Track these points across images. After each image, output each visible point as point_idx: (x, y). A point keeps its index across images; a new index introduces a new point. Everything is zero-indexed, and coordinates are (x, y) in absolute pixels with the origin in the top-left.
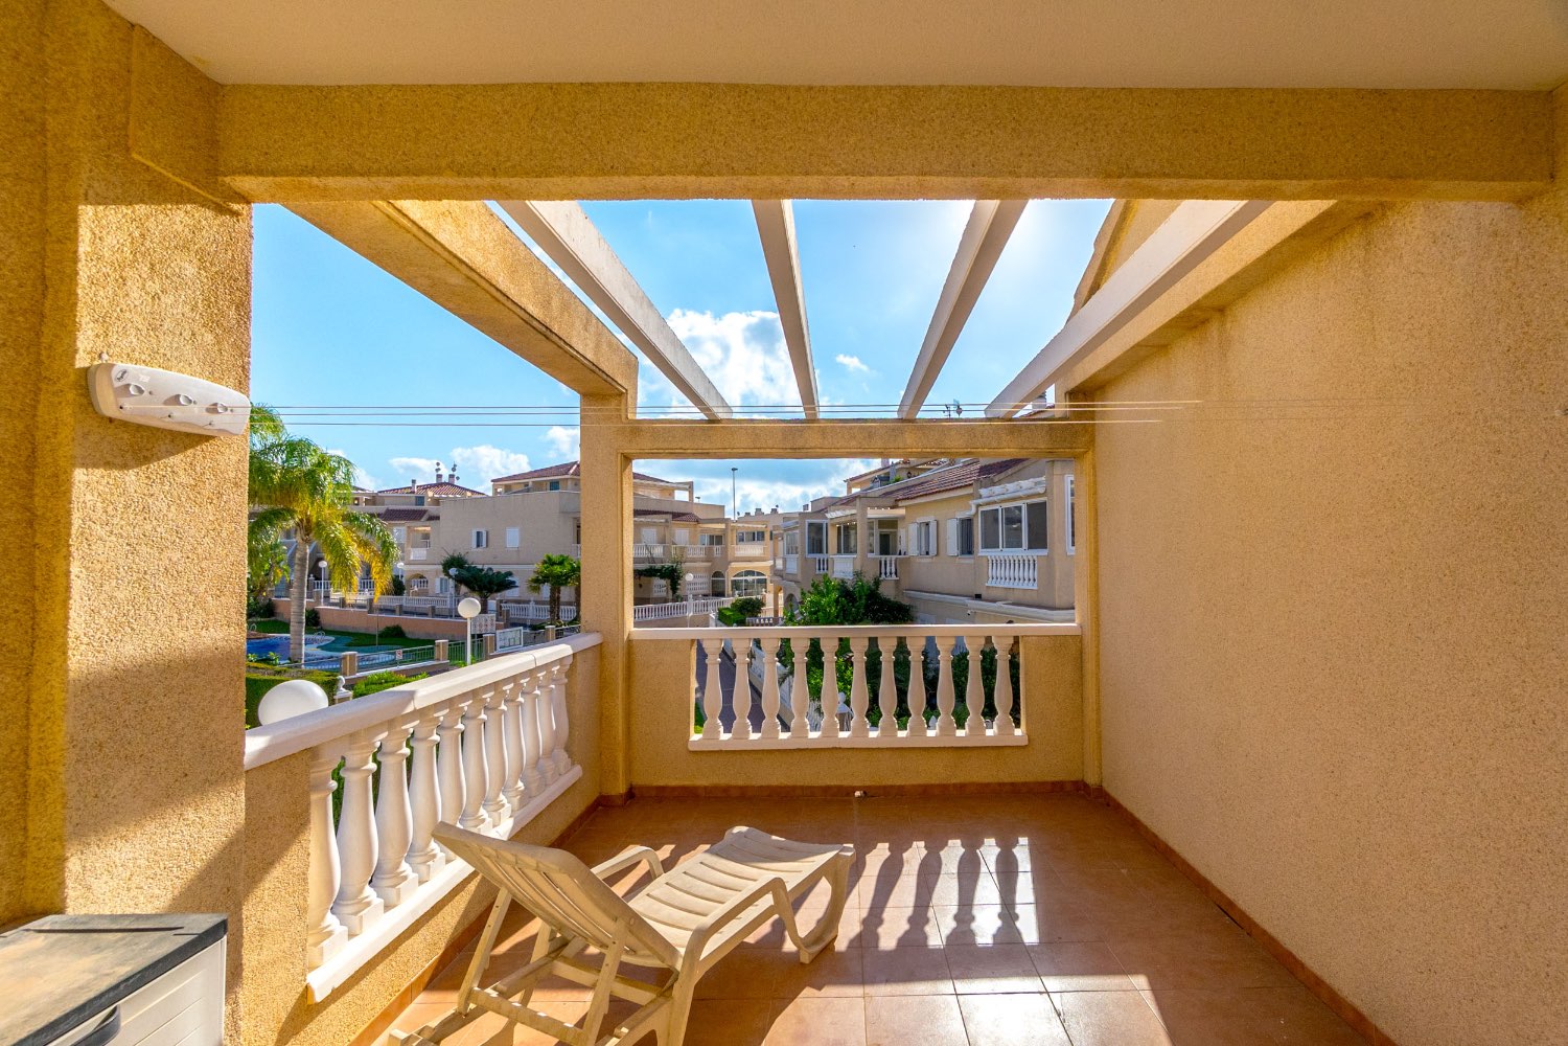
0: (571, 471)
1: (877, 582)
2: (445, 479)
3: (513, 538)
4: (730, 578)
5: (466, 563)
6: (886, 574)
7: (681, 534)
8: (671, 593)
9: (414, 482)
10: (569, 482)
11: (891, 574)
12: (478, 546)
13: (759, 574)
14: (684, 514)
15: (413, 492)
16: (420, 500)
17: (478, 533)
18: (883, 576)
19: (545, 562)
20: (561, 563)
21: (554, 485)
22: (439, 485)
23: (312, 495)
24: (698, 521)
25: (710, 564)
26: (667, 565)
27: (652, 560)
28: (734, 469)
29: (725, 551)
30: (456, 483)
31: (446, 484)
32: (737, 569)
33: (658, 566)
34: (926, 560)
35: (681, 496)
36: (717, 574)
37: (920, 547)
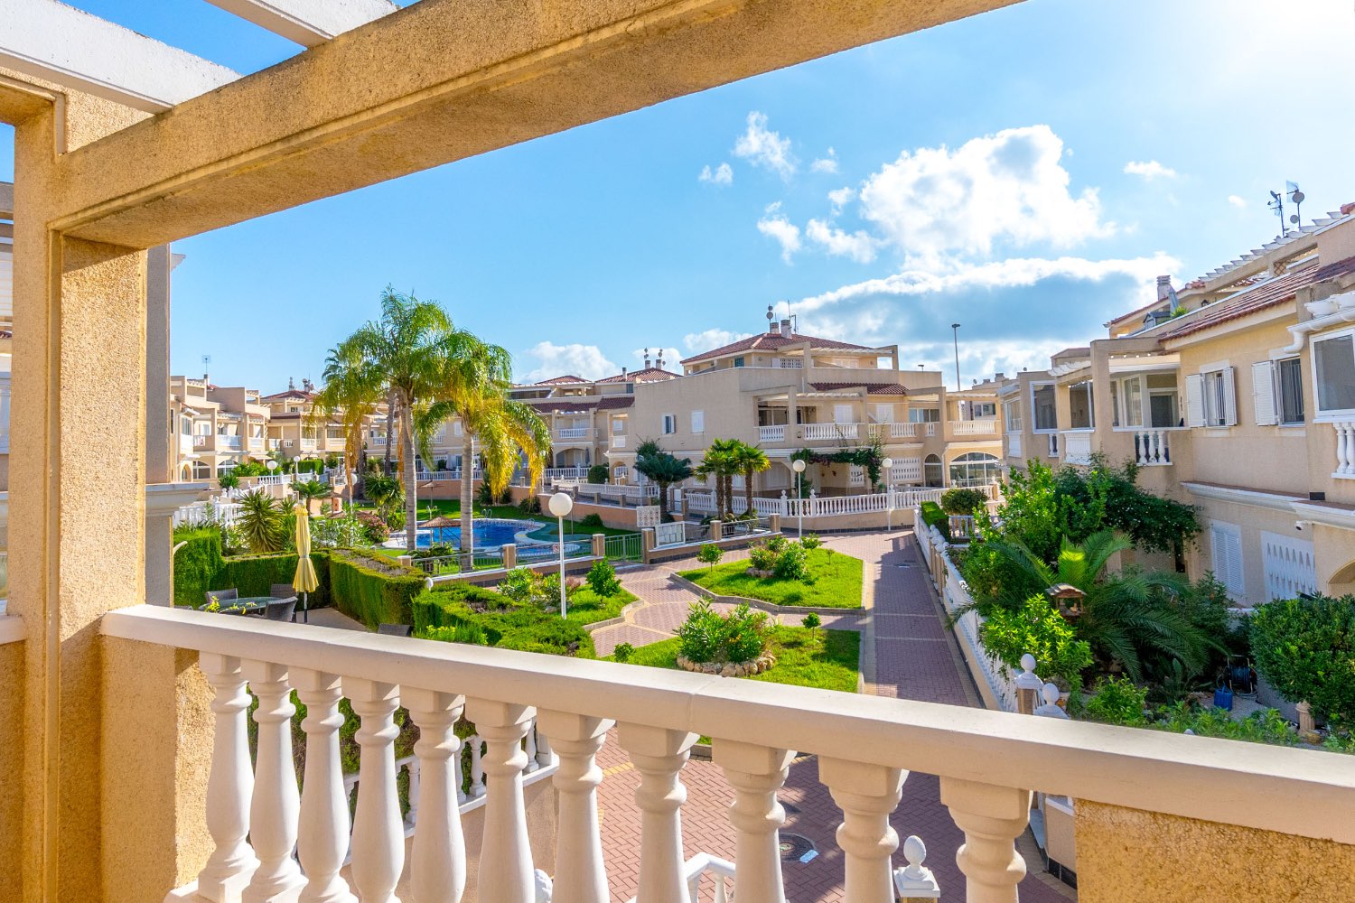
0: (754, 345)
1: (1132, 471)
2: (653, 365)
3: (697, 421)
4: (948, 462)
5: (658, 450)
6: (1147, 456)
7: (884, 409)
8: (869, 481)
9: (624, 369)
10: (753, 357)
11: (1157, 457)
12: (668, 432)
13: (989, 457)
14: (886, 386)
15: (624, 380)
16: (630, 388)
17: (667, 418)
18: (1143, 460)
19: (714, 447)
20: (730, 448)
21: (739, 362)
22: (648, 371)
23: (468, 387)
24: (904, 393)
25: (920, 445)
26: (863, 448)
27: (844, 442)
28: (955, 326)
29: (940, 430)
30: (663, 368)
31: (653, 369)
32: (957, 451)
33: (852, 449)
34: (1221, 433)
35: (884, 364)
36: (933, 458)
37: (1207, 412)
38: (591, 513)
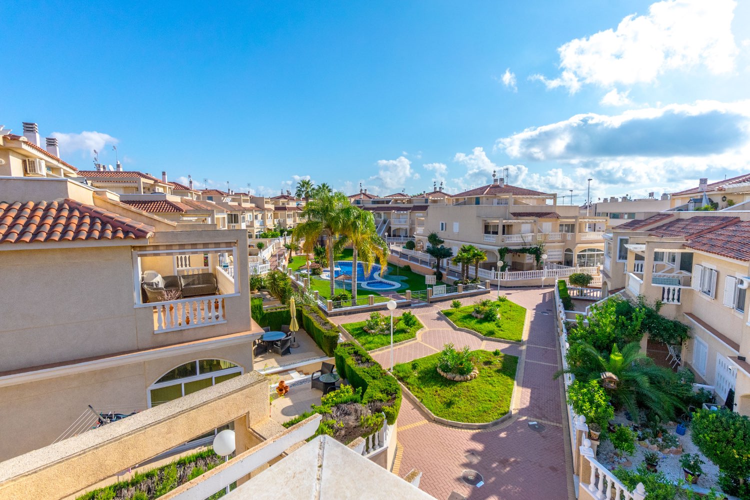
0: (485, 193)
1: (659, 305)
2: (438, 189)
3: (456, 227)
4: (576, 252)
5: (437, 237)
6: (668, 299)
7: (547, 225)
8: (535, 262)
9: (424, 192)
10: (484, 198)
11: (673, 299)
12: (442, 230)
13: (598, 250)
14: (549, 214)
15: (424, 197)
16: (427, 201)
17: (442, 224)
18: (665, 301)
20: (469, 250)
21: (478, 202)
22: (435, 192)
24: (558, 217)
25: (564, 244)
26: (533, 246)
27: (525, 244)
29: (574, 238)
30: (443, 191)
31: (438, 192)
32: (582, 247)
33: (528, 247)
34: (706, 297)
35: (549, 202)
36: (569, 250)
37: (702, 284)
38: (406, 265)
